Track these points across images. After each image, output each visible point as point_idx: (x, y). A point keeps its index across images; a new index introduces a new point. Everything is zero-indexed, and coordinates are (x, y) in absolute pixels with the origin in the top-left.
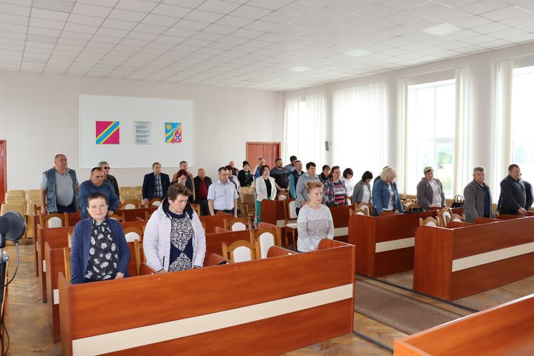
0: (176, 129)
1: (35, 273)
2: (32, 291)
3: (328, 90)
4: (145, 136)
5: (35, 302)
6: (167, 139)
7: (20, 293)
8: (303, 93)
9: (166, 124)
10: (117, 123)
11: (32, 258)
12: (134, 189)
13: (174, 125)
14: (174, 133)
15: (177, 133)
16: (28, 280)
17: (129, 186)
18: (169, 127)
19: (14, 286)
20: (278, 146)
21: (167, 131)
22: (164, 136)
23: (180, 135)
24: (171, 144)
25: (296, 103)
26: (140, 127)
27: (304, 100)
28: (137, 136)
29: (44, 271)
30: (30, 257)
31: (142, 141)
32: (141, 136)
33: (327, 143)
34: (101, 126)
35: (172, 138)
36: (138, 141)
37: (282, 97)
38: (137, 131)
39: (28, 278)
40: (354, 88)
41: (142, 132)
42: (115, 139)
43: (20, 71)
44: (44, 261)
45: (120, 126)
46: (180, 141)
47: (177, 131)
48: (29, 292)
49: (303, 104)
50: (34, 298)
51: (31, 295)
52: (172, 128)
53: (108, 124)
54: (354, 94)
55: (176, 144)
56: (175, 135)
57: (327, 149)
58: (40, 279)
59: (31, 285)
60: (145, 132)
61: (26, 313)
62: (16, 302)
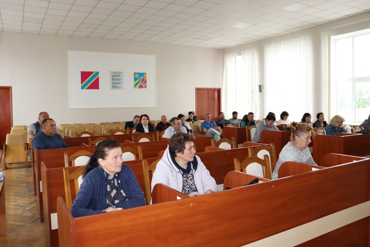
0: (142, 78)
1: (34, 193)
2: (30, 210)
3: (260, 45)
4: (119, 83)
5: (33, 221)
6: (135, 85)
7: (19, 212)
8: (239, 49)
9: (135, 73)
10: (97, 73)
11: (31, 179)
12: (110, 124)
13: (141, 74)
14: (141, 81)
15: (143, 80)
16: (27, 199)
17: (107, 122)
18: (137, 76)
19: (14, 205)
20: (219, 91)
21: (135, 79)
22: (133, 83)
23: (146, 82)
24: (139, 89)
25: (234, 58)
26: (115, 76)
27: (240, 54)
28: (113, 83)
29: (41, 191)
30: (30, 178)
31: (116, 87)
32: (116, 83)
33: (260, 86)
34: (85, 75)
35: (139, 85)
36: (113, 87)
37: (222, 53)
38: (113, 79)
39: (27, 197)
40: (282, 42)
41: (116, 80)
42: (95, 85)
43: (22, 32)
44: (41, 182)
45: (99, 75)
46: (146, 87)
47: (144, 79)
48: (27, 210)
49: (239, 58)
50: (32, 217)
51: (29, 214)
52: (140, 77)
53: (90, 73)
54: (283, 47)
55: (142, 89)
56: (142, 82)
57: (260, 91)
58: (38, 198)
59: (30, 203)
60: (119, 80)
61: (23, 234)
62: (15, 221)
